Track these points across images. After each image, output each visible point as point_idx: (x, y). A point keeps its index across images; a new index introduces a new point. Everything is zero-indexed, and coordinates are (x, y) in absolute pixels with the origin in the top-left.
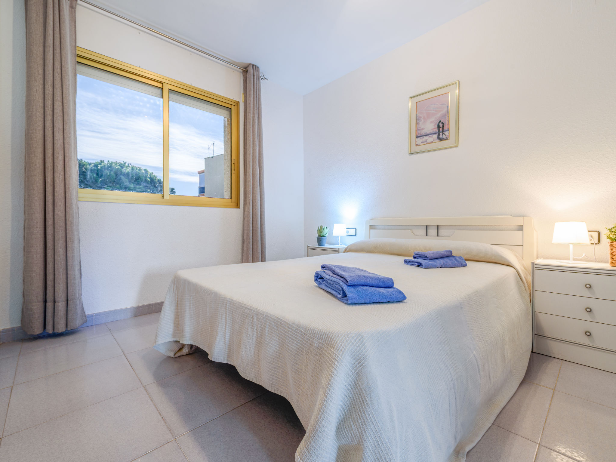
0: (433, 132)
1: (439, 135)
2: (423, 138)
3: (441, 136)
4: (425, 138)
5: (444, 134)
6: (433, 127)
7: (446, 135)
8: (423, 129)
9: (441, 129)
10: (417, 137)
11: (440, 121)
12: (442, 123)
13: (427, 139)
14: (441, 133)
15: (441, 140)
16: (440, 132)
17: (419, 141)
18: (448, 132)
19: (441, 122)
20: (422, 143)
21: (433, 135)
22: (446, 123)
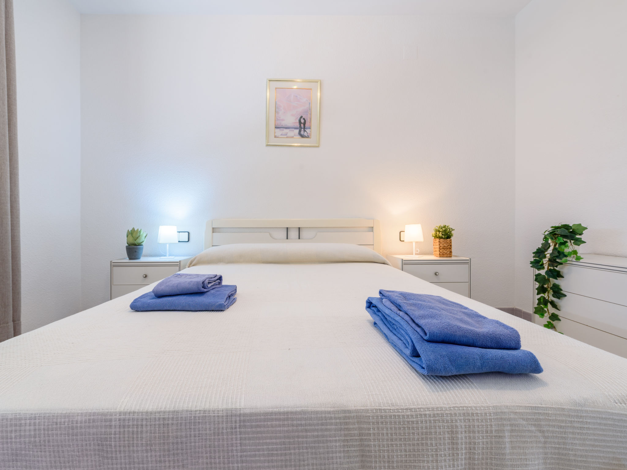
0: (295, 127)
1: (300, 131)
2: (283, 130)
3: (302, 132)
4: (286, 131)
5: (306, 131)
6: (294, 121)
7: (307, 133)
8: (283, 120)
9: (302, 125)
10: (276, 128)
11: (301, 117)
12: (304, 119)
13: (287, 133)
14: (302, 130)
15: (302, 136)
16: (301, 128)
17: (279, 132)
18: (310, 130)
19: (303, 118)
20: (281, 135)
21: (293, 129)
22: (307, 120)
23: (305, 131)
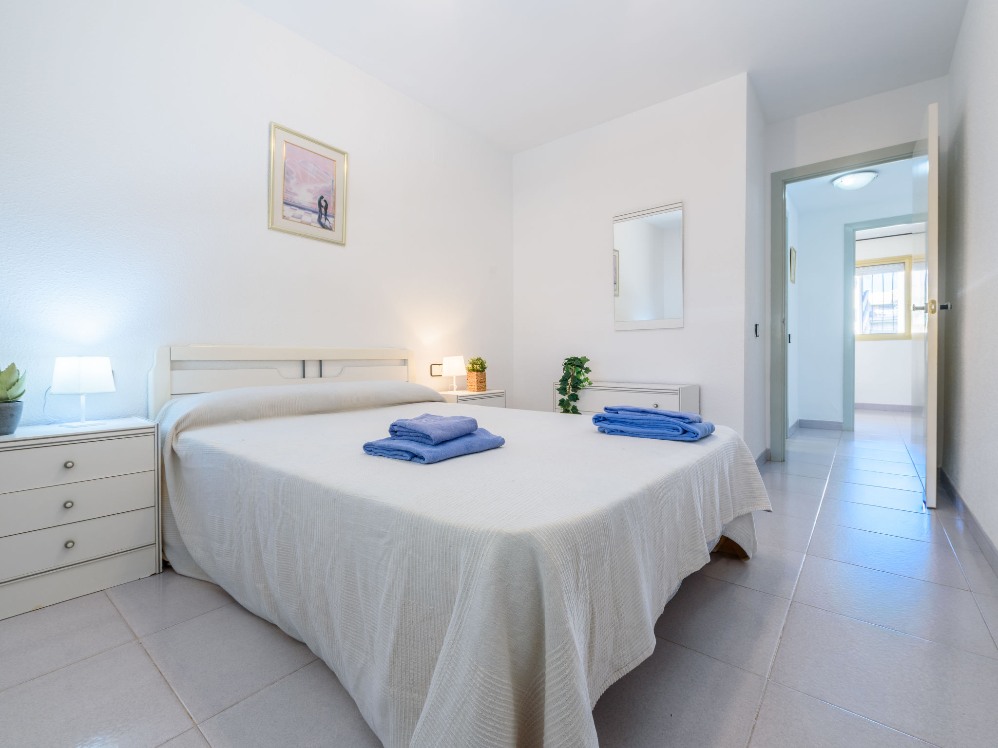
0: (313, 209)
1: (320, 218)
2: (296, 210)
3: (323, 220)
4: (300, 212)
5: (328, 220)
6: (312, 201)
7: (330, 223)
8: (295, 194)
9: (323, 210)
10: (285, 203)
11: (322, 198)
12: (325, 201)
13: (302, 216)
14: (323, 216)
15: (323, 226)
16: (322, 214)
17: (289, 211)
18: (333, 219)
19: (324, 199)
20: (293, 216)
21: (310, 212)
22: (330, 204)
23: (326, 219)
